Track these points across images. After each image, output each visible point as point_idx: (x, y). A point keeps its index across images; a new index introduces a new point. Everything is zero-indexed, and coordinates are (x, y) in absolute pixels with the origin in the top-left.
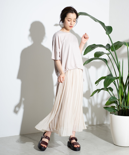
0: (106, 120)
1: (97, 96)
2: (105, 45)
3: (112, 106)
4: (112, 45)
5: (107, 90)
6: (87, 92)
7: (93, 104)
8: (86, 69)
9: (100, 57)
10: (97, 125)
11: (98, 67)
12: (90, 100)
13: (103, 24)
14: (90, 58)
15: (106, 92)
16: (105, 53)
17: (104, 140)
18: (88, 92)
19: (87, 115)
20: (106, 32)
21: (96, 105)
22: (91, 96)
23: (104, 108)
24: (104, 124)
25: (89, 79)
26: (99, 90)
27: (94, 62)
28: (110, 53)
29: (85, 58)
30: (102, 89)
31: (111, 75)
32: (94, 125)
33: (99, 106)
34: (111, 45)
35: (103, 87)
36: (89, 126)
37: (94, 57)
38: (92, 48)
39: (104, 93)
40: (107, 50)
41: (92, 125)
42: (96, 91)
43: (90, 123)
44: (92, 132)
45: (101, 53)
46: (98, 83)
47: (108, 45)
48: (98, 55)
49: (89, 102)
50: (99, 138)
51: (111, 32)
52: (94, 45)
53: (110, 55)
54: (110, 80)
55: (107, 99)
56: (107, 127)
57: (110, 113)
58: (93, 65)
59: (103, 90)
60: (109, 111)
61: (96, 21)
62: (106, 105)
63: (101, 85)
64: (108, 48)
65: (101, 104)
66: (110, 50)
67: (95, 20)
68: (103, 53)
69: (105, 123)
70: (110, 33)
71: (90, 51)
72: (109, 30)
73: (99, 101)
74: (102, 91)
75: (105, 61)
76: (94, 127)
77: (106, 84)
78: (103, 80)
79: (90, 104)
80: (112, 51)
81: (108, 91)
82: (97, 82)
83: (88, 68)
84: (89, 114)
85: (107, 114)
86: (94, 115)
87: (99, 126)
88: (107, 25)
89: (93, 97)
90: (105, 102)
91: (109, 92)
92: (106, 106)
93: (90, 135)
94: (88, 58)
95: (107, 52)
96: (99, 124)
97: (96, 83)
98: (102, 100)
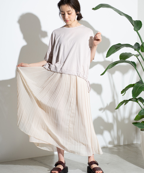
0: (136, 139)
1: (124, 109)
2: (133, 45)
3: (143, 121)
4: (142, 44)
5: (136, 100)
6: (111, 103)
7: (119, 118)
8: (110, 75)
9: (127, 60)
10: (124, 145)
11: (124, 72)
12: (115, 114)
13: (129, 18)
14: (114, 61)
15: (135, 103)
16: (134, 55)
17: (134, 164)
18: (113, 103)
19: (112, 132)
20: (134, 27)
21: (123, 120)
22: (116, 109)
23: (134, 123)
24: (133, 144)
25: (113, 87)
26: (126, 102)
27: (119, 66)
28: (140, 54)
29: (109, 62)
30: (130, 100)
31: (141, 82)
32: (121, 145)
33: (127, 122)
34: (140, 44)
35: (131, 97)
36: (115, 146)
37: (119, 59)
38: (116, 49)
39: (132, 105)
40: (135, 50)
41: (119, 146)
42: (122, 103)
43: (116, 143)
44: (118, 154)
45: (128, 55)
46: (125, 93)
47: (137, 44)
48: (124, 57)
49: (114, 116)
50: (127, 162)
51: (141, 28)
52: (119, 44)
53: (140, 57)
54: (139, 88)
55: (136, 113)
56: (137, 148)
57: (141, 130)
58: (118, 70)
59: (132, 101)
60: (140, 127)
61: (121, 15)
62: (135, 119)
63: (129, 94)
64: (137, 48)
65: (129, 118)
66: (140, 51)
67: (121, 13)
68: (131, 54)
69: (135, 142)
70: (139, 29)
71: (114, 52)
72: (137, 25)
73: (127, 115)
74: (130, 102)
75: (134, 64)
76: (120, 148)
77: (135, 93)
78: (131, 89)
79: (115, 118)
80: (142, 51)
81: (138, 102)
82: (124, 91)
83: (112, 73)
84: (115, 132)
85: (137, 131)
86: (120, 133)
87: (127, 147)
88: (135, 19)
89: (119, 110)
90: (134, 117)
91: (139, 104)
92: (135, 121)
93: (116, 158)
94: (112, 61)
95: (136, 53)
96: (127, 144)
97: (122, 92)
98: (131, 114)
